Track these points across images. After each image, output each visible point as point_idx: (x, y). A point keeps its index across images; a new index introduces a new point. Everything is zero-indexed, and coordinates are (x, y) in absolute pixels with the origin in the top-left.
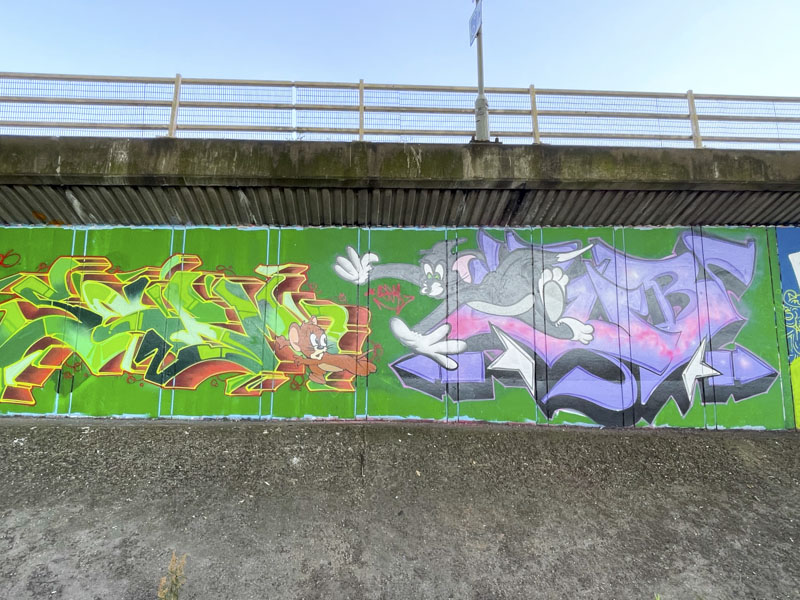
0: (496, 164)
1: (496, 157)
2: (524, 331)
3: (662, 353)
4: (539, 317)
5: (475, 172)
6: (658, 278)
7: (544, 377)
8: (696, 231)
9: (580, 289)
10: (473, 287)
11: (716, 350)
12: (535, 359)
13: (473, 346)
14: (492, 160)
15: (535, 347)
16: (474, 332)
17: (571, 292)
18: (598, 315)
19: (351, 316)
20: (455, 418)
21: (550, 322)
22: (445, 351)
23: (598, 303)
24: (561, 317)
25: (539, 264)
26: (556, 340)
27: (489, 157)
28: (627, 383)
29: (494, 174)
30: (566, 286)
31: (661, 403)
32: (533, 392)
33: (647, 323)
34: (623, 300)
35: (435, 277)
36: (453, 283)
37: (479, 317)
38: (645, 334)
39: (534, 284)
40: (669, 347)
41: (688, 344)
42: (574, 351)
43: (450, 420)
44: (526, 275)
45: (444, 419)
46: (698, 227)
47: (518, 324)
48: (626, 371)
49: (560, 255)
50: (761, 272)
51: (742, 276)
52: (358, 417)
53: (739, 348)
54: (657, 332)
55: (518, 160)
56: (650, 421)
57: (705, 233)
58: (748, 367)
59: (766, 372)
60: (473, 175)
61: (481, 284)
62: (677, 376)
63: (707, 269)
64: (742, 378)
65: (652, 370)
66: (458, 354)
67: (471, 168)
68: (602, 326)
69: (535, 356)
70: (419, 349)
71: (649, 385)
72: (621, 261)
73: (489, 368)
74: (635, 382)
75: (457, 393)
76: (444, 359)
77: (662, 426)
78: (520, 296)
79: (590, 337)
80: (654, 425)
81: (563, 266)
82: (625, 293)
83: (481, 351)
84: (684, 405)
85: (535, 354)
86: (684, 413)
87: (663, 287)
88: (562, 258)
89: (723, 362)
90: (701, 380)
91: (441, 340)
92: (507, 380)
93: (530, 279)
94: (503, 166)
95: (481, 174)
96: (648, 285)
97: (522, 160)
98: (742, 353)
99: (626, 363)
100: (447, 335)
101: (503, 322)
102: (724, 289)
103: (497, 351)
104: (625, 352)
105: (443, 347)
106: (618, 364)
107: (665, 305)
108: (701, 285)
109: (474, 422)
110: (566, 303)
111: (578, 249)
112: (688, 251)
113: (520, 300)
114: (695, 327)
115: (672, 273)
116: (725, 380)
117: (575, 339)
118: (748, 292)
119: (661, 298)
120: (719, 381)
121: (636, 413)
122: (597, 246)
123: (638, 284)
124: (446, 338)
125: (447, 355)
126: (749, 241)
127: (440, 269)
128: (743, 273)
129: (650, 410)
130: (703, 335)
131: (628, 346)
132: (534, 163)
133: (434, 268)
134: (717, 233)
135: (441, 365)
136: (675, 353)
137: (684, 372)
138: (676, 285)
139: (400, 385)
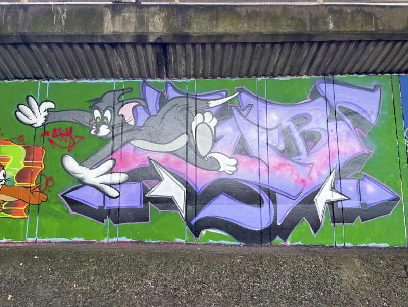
0: (133, 20)
1: (133, 15)
2: (178, 164)
3: (296, 181)
4: (191, 152)
5: (114, 27)
6: (294, 119)
7: (193, 203)
8: (329, 80)
9: (227, 129)
10: (136, 128)
11: (345, 178)
12: (186, 187)
13: (133, 177)
14: (130, 17)
15: (187, 177)
16: (134, 165)
17: (219, 131)
18: (242, 150)
19: (27, 154)
20: (115, 239)
21: (200, 156)
22: (109, 182)
23: (242, 141)
24: (210, 152)
25: (192, 110)
26: (205, 172)
27: (127, 15)
28: (265, 207)
29: (131, 29)
30: (215, 127)
31: (295, 224)
32: (184, 215)
33: (283, 157)
34: (263, 138)
35: (103, 121)
36: (118, 126)
37: (140, 153)
38: (281, 165)
39: (188, 125)
40: (302, 176)
41: (319, 173)
42: (220, 180)
43: (110, 240)
44: (181, 118)
45: (105, 240)
46: (330, 77)
47: (173, 159)
48: (264, 196)
49: (211, 102)
50: (385, 113)
51: (369, 116)
52: (30, 239)
53: (365, 176)
54: (292, 164)
55: (153, 17)
56: (285, 239)
57: (336, 81)
58: (373, 192)
59: (389, 196)
60: (112, 30)
61: (143, 126)
62: (310, 200)
63: (337, 110)
64: (369, 202)
65: (287, 195)
66: (120, 184)
67: (110, 24)
68: (245, 159)
69: (186, 185)
70: (86, 181)
71: (284, 209)
72: (262, 106)
73: (147, 195)
74: (272, 206)
75: (118, 216)
76: (108, 189)
77: (295, 244)
78: (176, 136)
79: (234, 169)
80: (288, 243)
81: (213, 111)
82: (265, 131)
83: (140, 181)
84: (316, 226)
85: (187, 183)
86: (315, 231)
87: (298, 126)
88: (212, 104)
89: (351, 188)
90: (331, 204)
91: (107, 173)
92: (161, 206)
93: (185, 122)
94: (139, 22)
95: (119, 29)
96: (285, 124)
97: (156, 17)
98: (368, 181)
99: (265, 190)
100: (111, 169)
101: (160, 157)
102: (352, 127)
103: (154, 181)
104: (264, 181)
105: (108, 178)
106: (258, 191)
107: (300, 142)
108: (332, 125)
109: (131, 242)
110: (215, 141)
111: (227, 96)
112: (320, 96)
113: (176, 139)
114: (326, 159)
115: (306, 114)
116: (354, 204)
117: (222, 169)
118: (374, 128)
119: (296, 135)
120: (347, 205)
121: (273, 233)
122: (243, 94)
123: (277, 124)
124: (111, 171)
125: (110, 185)
126: (375, 87)
127: (108, 114)
128: (370, 113)
129: (284, 230)
130: (333, 165)
131: (267, 175)
132: (167, 20)
133: (102, 113)
134: (347, 81)
135: (105, 194)
136: (308, 182)
137: (316, 197)
138: (310, 124)
139: (67, 212)
